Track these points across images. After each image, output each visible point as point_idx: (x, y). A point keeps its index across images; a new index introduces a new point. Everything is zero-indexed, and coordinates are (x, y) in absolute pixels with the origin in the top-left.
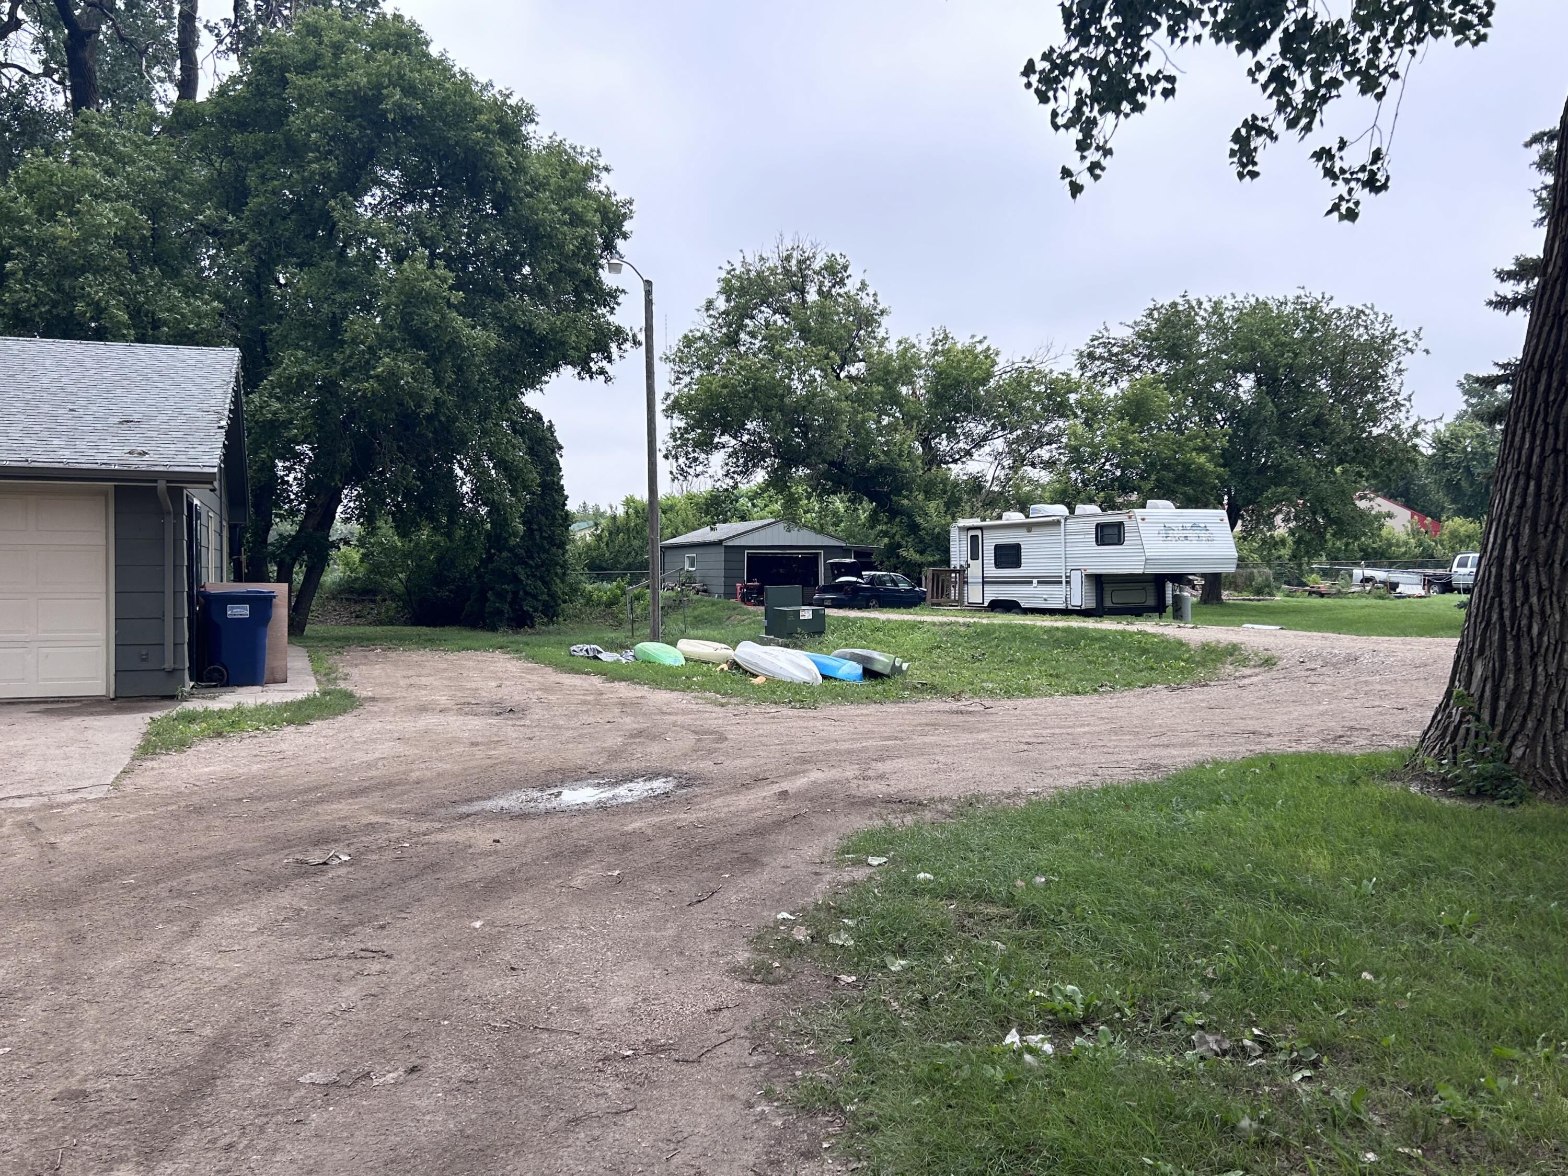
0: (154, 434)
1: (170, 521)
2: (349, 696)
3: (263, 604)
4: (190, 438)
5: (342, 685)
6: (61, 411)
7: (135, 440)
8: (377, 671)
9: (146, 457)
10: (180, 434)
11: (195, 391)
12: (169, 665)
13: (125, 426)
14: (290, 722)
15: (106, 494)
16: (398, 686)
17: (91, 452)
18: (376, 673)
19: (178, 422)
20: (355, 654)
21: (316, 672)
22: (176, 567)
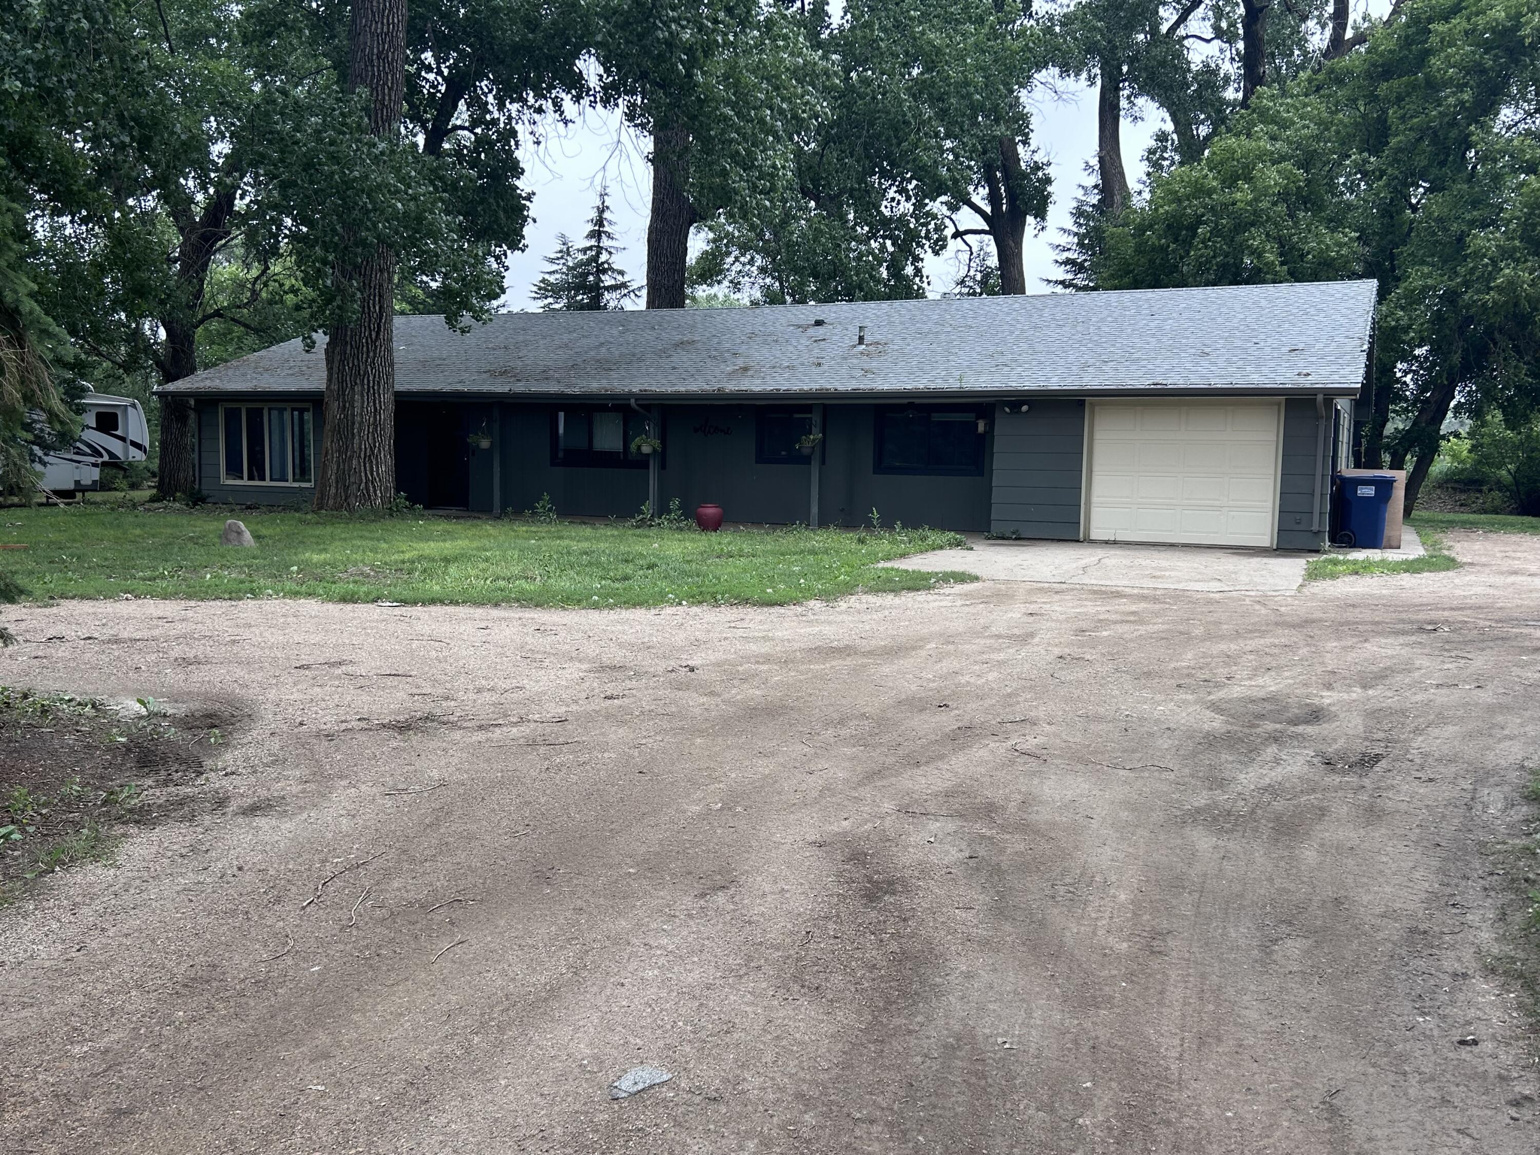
0: (1314, 359)
1: (1323, 423)
2: (1453, 560)
3: (1385, 487)
4: (1340, 361)
5: (1446, 553)
6: (1249, 345)
7: (1301, 365)
8: (1477, 546)
9: (1310, 378)
10: (1332, 358)
11: (1343, 321)
12: (1315, 528)
13: (1293, 354)
14: (1406, 571)
15: (1279, 404)
16: (1494, 556)
17: (1272, 375)
18: (1477, 547)
19: (1331, 348)
20: (1459, 533)
21: (1423, 544)
22: (1325, 457)
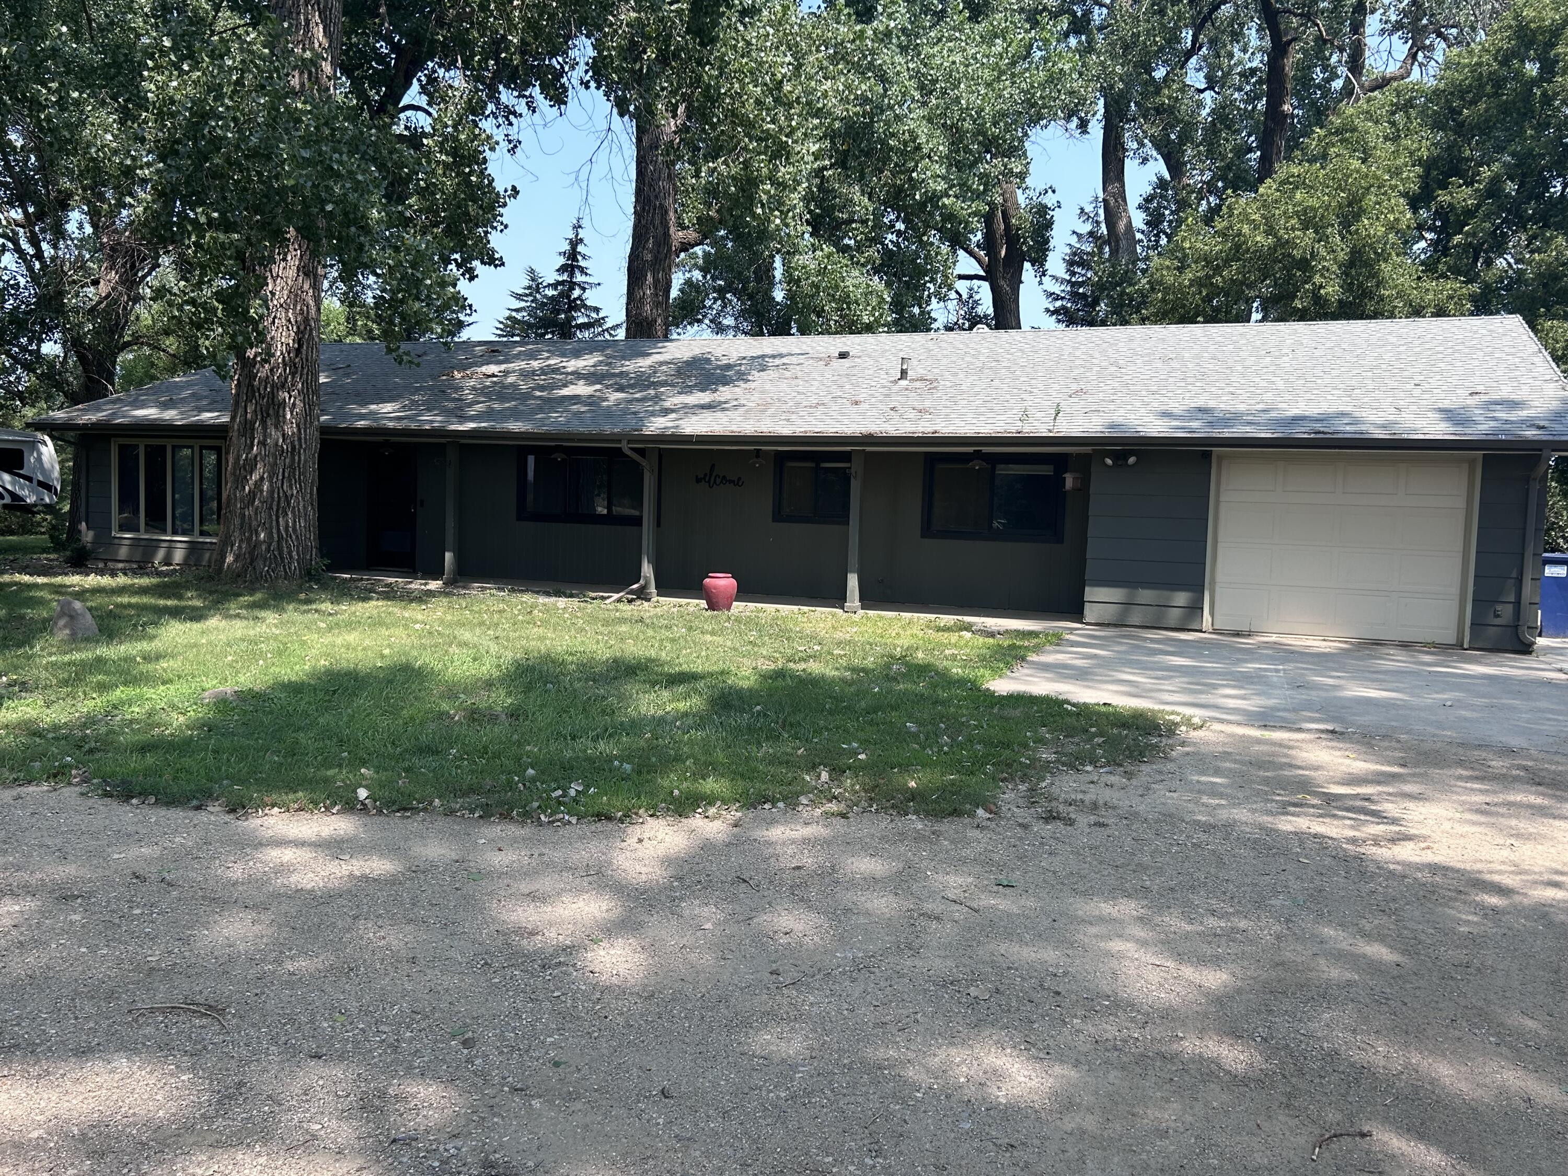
1: (1534, 487)
11: (1514, 360)
12: (1523, 622)
13: (1477, 398)
15: (1472, 462)
